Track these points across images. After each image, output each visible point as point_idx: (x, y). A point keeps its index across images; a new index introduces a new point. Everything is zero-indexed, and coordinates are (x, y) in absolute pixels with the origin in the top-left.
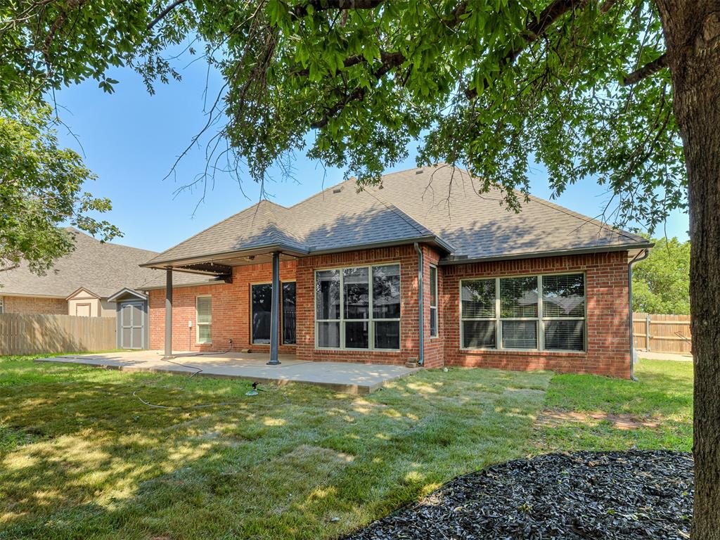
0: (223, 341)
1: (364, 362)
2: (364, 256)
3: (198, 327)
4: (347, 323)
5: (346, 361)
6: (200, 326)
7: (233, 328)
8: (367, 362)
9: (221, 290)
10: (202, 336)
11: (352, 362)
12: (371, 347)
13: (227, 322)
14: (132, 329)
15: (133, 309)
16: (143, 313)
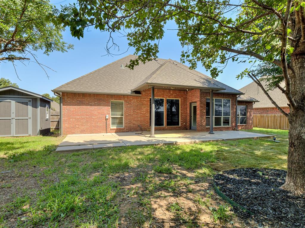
0: (132, 126)
1: (222, 130)
2: (222, 95)
3: (111, 118)
4: (215, 117)
5: (216, 130)
6: (112, 117)
7: (139, 119)
8: (223, 130)
9: (132, 99)
10: (113, 124)
11: (218, 131)
12: (222, 126)
13: (136, 116)
14: (14, 120)
15: (16, 104)
16: (30, 108)
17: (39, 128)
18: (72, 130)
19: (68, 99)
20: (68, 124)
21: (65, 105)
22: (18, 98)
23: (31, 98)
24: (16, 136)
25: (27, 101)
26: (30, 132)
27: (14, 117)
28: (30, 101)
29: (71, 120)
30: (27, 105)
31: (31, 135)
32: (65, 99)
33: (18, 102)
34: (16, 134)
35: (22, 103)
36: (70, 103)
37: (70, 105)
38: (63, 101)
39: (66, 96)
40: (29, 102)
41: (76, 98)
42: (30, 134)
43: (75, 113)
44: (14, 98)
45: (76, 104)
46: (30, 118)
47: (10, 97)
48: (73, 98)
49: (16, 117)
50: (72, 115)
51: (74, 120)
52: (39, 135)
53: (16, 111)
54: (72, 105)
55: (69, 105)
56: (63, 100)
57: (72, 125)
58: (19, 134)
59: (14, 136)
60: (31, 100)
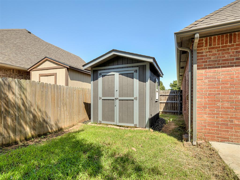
14: (118, 101)
15: (119, 78)
16: (136, 82)
17: (148, 117)
18: (221, 131)
19: (209, 52)
20: (209, 114)
21: (203, 68)
22: (123, 68)
23: (138, 66)
24: (120, 124)
25: (133, 72)
26: (136, 121)
27: (118, 97)
28: (136, 71)
29: (219, 104)
30: (133, 78)
31: (138, 127)
32: (202, 53)
33: (122, 74)
34: (119, 122)
35: (127, 75)
36: (216, 61)
37: (216, 68)
38: (198, 60)
39: (206, 45)
40: (135, 74)
41: (233, 45)
42: (136, 125)
43: (230, 87)
44: (118, 68)
45: (235, 63)
46: (136, 99)
47: (113, 69)
48: (226, 46)
49: (119, 96)
50: (220, 91)
51: (226, 105)
52: (148, 127)
53: (119, 88)
54: (222, 67)
55: (213, 68)
56: (198, 57)
57: (222, 117)
58: (122, 122)
59: (118, 125)
60: (137, 68)
